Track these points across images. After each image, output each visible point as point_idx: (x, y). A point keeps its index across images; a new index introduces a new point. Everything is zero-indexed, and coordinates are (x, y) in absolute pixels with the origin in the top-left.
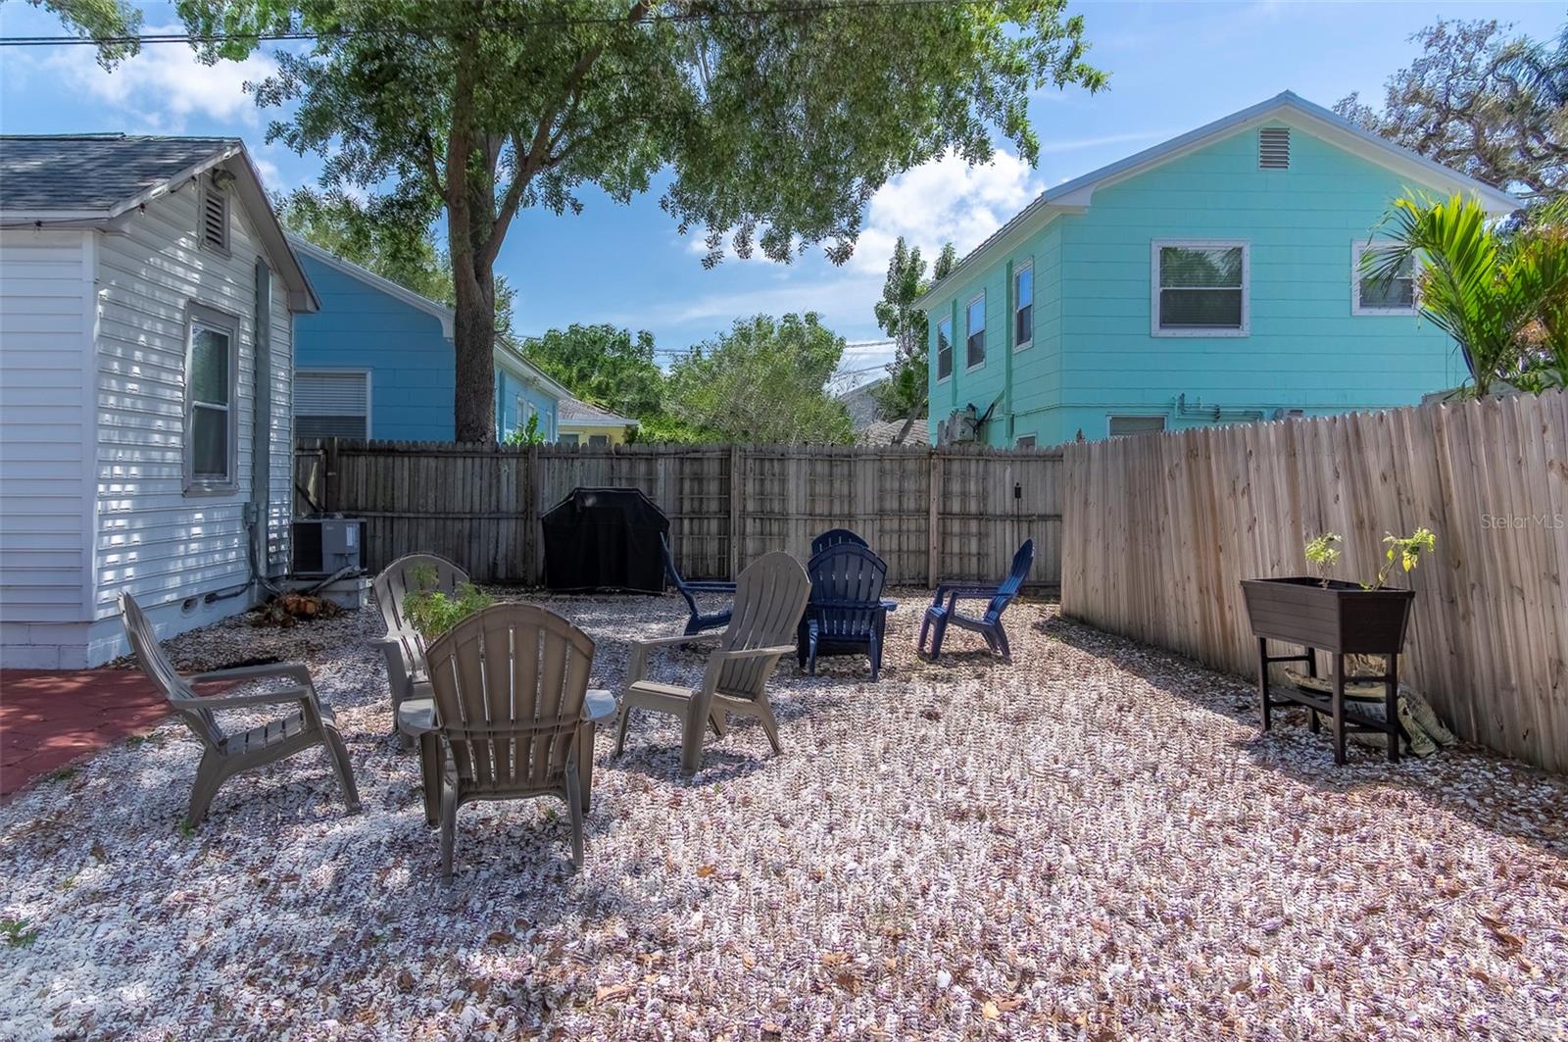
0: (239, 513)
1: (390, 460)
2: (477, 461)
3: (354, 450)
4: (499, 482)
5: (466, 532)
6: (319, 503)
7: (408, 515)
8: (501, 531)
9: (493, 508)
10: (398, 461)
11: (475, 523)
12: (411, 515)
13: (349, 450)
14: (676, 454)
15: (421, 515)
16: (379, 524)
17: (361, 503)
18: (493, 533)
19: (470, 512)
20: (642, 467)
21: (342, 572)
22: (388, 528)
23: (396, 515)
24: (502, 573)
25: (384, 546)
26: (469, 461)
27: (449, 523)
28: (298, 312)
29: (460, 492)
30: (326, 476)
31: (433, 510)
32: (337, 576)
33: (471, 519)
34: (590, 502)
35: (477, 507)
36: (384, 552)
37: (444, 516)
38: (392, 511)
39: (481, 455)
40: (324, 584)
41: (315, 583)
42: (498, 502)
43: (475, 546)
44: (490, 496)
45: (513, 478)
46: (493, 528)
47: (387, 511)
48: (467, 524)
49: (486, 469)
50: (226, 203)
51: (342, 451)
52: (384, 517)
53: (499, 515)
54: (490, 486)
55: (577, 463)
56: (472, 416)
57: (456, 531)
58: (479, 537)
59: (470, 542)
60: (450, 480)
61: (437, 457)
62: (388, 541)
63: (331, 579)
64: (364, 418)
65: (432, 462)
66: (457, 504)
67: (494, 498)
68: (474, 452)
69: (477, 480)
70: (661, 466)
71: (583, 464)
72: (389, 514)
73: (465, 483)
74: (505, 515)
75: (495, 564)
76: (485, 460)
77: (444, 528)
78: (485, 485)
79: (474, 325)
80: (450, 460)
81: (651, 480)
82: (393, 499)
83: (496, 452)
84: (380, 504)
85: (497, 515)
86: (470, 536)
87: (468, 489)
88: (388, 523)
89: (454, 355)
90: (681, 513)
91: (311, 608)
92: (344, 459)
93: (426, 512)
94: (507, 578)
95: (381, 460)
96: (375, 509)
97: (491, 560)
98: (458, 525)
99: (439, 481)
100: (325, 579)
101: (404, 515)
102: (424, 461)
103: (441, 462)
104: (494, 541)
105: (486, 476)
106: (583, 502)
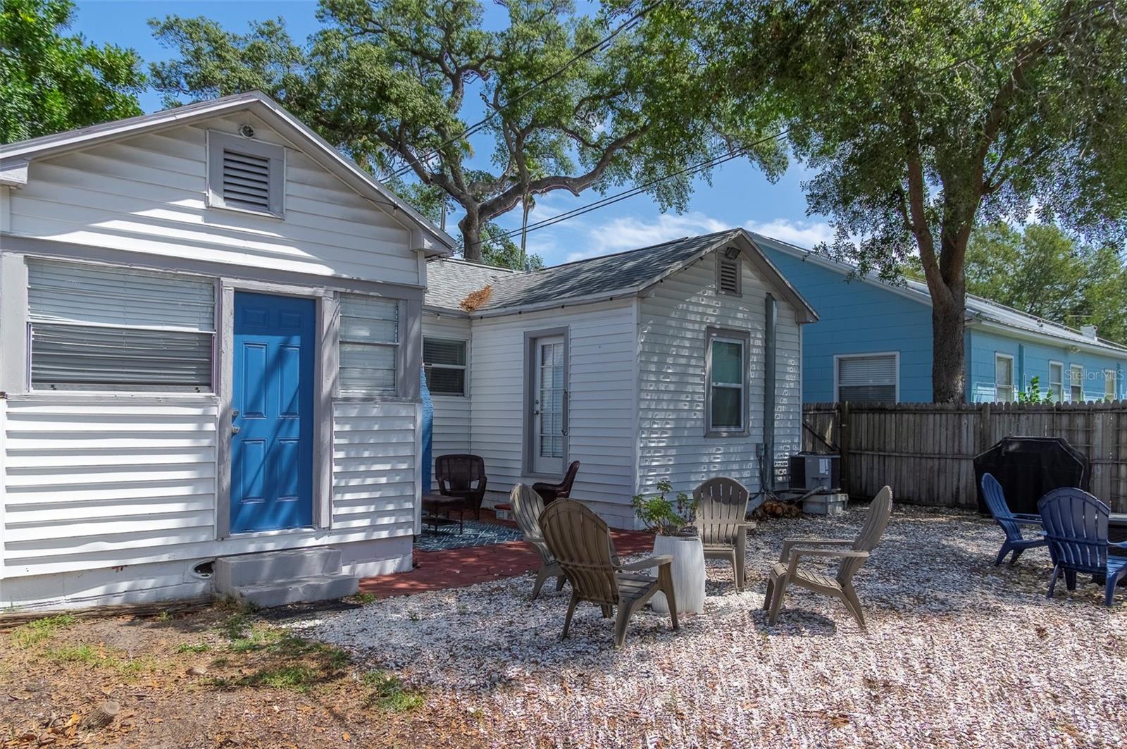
0: (753, 448)
1: (882, 416)
2: (944, 416)
3: (860, 409)
4: (960, 431)
5: (936, 468)
6: (835, 445)
7: (894, 454)
8: (962, 469)
9: (956, 451)
10: (888, 416)
11: (943, 461)
12: (897, 454)
13: (857, 409)
14: (1112, 409)
15: (903, 455)
16: (876, 459)
17: (864, 444)
18: (956, 470)
19: (939, 454)
20: (1080, 421)
21: (816, 490)
22: (882, 463)
23: (886, 454)
24: (962, 500)
25: (879, 474)
26: (938, 417)
27: (923, 461)
28: (803, 323)
29: (931, 439)
30: (841, 427)
31: (912, 451)
32: (812, 492)
33: (939, 458)
34: (1012, 448)
35: (943, 450)
36: (879, 479)
37: (920, 456)
38: (884, 451)
39: (947, 412)
40: (805, 496)
41: (800, 495)
42: (959, 446)
43: (942, 478)
44: (954, 442)
45: (971, 429)
46: (956, 466)
47: (881, 451)
48: (936, 462)
49: (950, 422)
50: (738, 266)
51: (851, 410)
52: (879, 456)
53: (960, 457)
54: (954, 434)
55: (1023, 418)
56: (942, 384)
57: (929, 467)
58: (946, 472)
59: (938, 476)
60: (924, 431)
61: (915, 414)
62: (882, 472)
63: (809, 494)
64: (894, 386)
65: (911, 416)
66: (929, 447)
67: (956, 443)
68: (941, 410)
69: (944, 430)
70: (1098, 420)
71: (1028, 419)
72: (881, 453)
73: (935, 434)
74: (964, 457)
75: (958, 492)
76: (949, 416)
77: (920, 464)
78: (950, 433)
79: (945, 318)
80: (924, 416)
81: (1089, 432)
82: (885, 442)
83: (958, 409)
84: (876, 447)
85: (959, 456)
86: (939, 470)
87: (937, 437)
88: (882, 459)
89: (933, 339)
90: (1118, 460)
91: (779, 511)
92: (853, 415)
93: (907, 453)
94: (967, 504)
95: (877, 416)
96: (873, 450)
97: (954, 489)
98: (930, 463)
99: (917, 431)
100: (805, 494)
101: (891, 454)
102: (905, 416)
103: (918, 416)
104: (957, 475)
105: (950, 427)
106: (1008, 448)
